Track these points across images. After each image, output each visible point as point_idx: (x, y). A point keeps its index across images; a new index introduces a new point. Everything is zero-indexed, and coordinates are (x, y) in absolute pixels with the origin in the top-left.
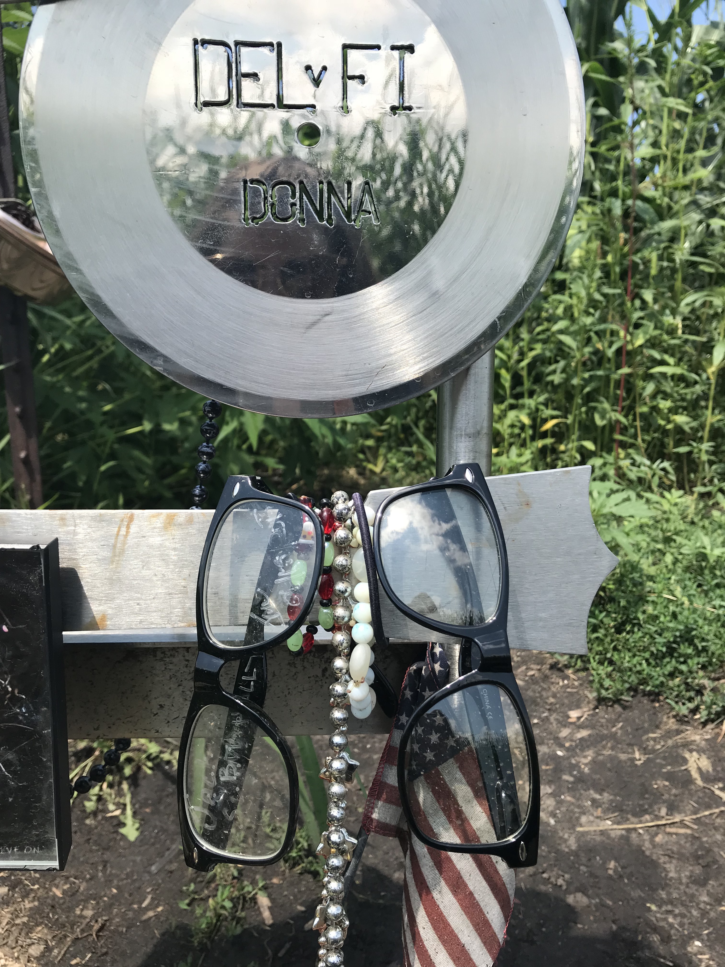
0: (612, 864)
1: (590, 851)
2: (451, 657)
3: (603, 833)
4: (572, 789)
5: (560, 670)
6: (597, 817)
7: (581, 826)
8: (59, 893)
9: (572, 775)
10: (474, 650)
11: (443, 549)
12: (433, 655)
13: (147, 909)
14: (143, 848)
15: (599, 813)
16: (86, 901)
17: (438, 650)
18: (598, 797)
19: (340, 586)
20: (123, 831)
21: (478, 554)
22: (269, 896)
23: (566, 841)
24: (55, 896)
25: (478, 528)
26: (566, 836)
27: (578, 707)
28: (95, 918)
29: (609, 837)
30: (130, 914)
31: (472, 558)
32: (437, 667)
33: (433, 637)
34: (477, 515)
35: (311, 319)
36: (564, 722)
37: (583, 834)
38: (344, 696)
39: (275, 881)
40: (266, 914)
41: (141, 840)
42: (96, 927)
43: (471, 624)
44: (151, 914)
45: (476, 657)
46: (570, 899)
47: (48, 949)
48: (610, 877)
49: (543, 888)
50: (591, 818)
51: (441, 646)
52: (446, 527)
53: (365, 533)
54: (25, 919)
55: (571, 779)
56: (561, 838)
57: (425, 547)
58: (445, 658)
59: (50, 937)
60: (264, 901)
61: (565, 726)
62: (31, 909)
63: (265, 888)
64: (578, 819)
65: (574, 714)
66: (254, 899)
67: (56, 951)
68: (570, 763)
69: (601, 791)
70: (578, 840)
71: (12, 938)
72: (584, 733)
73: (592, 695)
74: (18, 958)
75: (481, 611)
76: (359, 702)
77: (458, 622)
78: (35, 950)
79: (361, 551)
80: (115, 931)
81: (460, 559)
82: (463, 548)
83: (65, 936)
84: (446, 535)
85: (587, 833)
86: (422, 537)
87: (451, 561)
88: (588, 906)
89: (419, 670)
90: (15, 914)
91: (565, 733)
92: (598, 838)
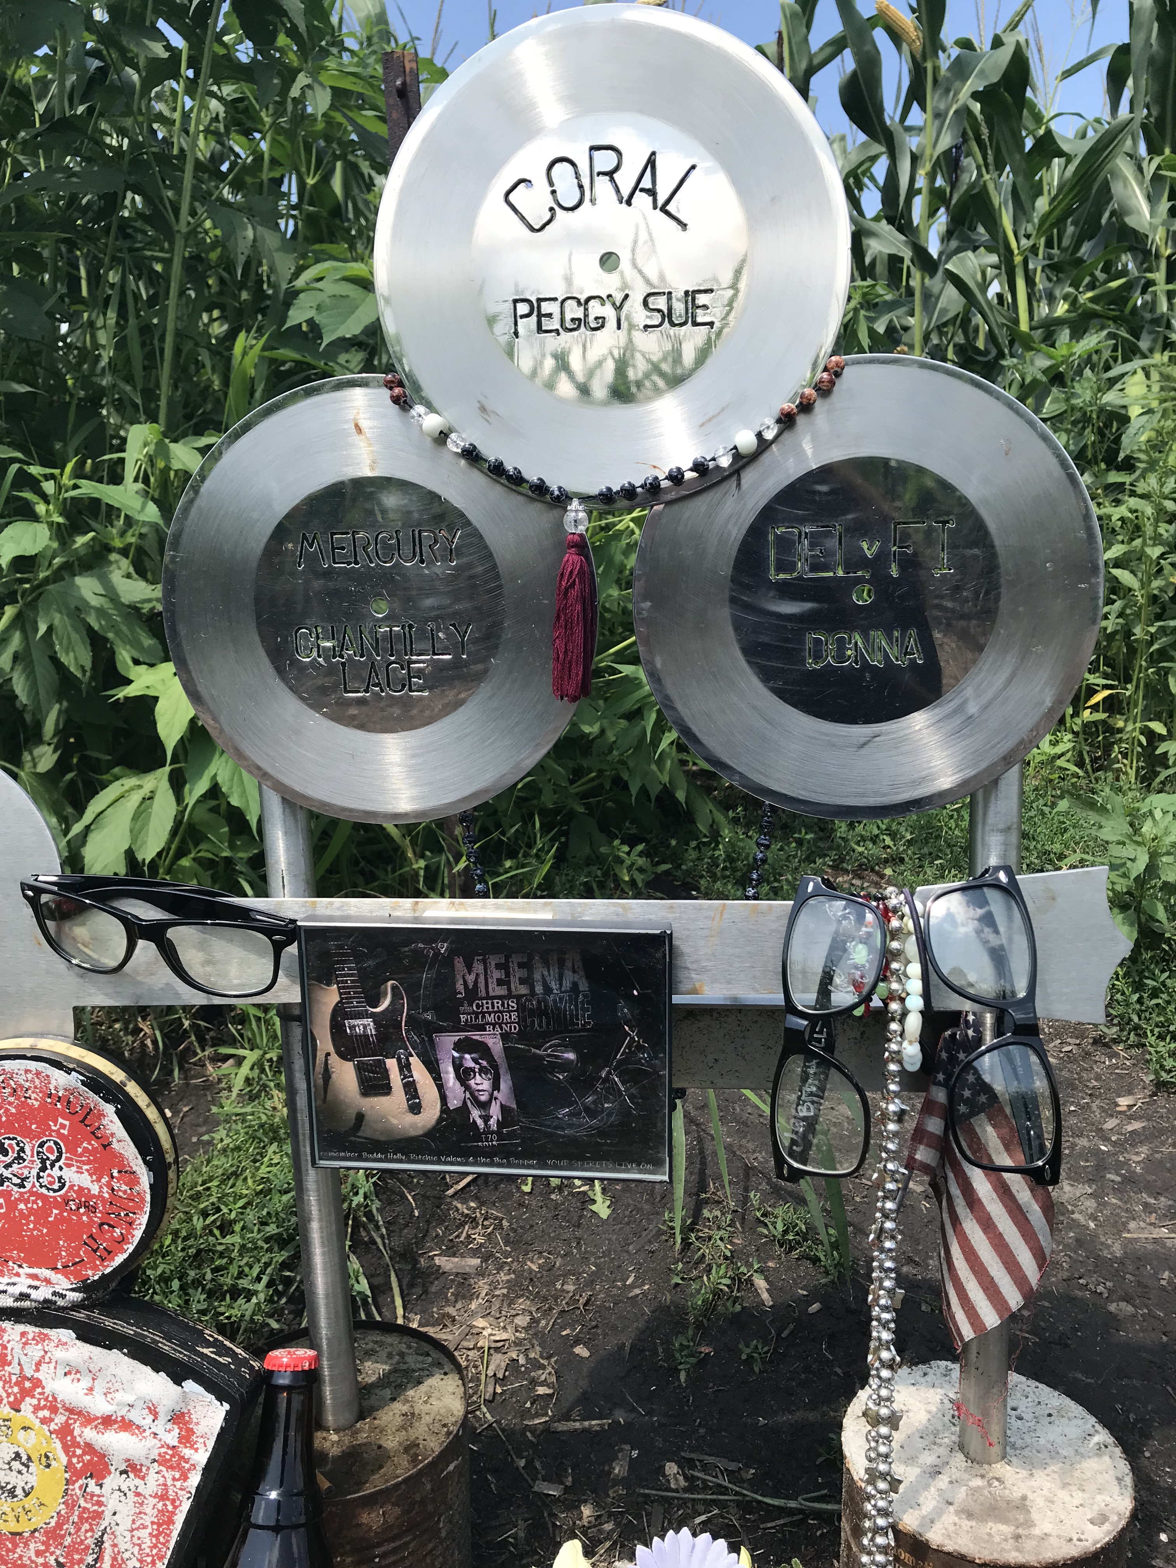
0: (1166, 1275)
1: (1139, 1259)
2: (983, 1024)
3: (1155, 1241)
4: (1119, 1190)
5: (1106, 1045)
6: (1151, 1224)
7: (1129, 1232)
8: (535, 1267)
9: (1118, 1174)
10: (1007, 1018)
11: (979, 932)
12: (967, 1022)
13: (633, 1286)
14: (617, 1227)
15: (1153, 1218)
16: (565, 1275)
17: (971, 1018)
18: (1152, 1201)
19: (895, 965)
20: (594, 1208)
21: (1010, 939)
22: (766, 1279)
23: (1108, 1247)
24: (531, 1270)
25: (1010, 918)
26: (1109, 1242)
27: (1130, 1093)
28: (579, 1291)
29: (1164, 1246)
30: (615, 1291)
31: (1004, 942)
32: (970, 1032)
33: (967, 1006)
34: (1009, 909)
35: (863, 740)
36: (1111, 1111)
37: (1131, 1241)
38: (898, 1052)
39: (770, 1264)
40: (765, 1296)
41: (614, 1217)
42: (582, 1301)
43: (1004, 997)
44: (637, 1291)
45: (1008, 1022)
46: (1112, 1307)
47: (534, 1321)
48: (1163, 1288)
49: (1079, 1293)
50: (1142, 1224)
51: (974, 1014)
52: (980, 912)
53: (917, 924)
54: (505, 1291)
55: (1118, 1179)
56: (1102, 1243)
57: (962, 930)
58: (978, 1025)
59: (533, 1309)
60: (761, 1283)
61: (1112, 1116)
62: (508, 1281)
63: (760, 1271)
64: (1125, 1224)
65: (1124, 1102)
66: (749, 1281)
67: (543, 1323)
68: (1117, 1161)
69: (1157, 1195)
70: (1124, 1247)
71: (494, 1308)
72: (1136, 1125)
73: (1149, 1078)
74: (504, 1328)
75: (1012, 985)
76: (911, 1057)
77: (992, 995)
78: (522, 1321)
79: (914, 938)
80: (602, 1306)
81: (994, 941)
82: (997, 932)
83: (551, 1309)
84: (981, 919)
85: (1137, 1240)
86: (959, 921)
87: (985, 942)
88: (1134, 1316)
89: (953, 1035)
90: (494, 1285)
91: (1111, 1123)
92: (1150, 1247)
